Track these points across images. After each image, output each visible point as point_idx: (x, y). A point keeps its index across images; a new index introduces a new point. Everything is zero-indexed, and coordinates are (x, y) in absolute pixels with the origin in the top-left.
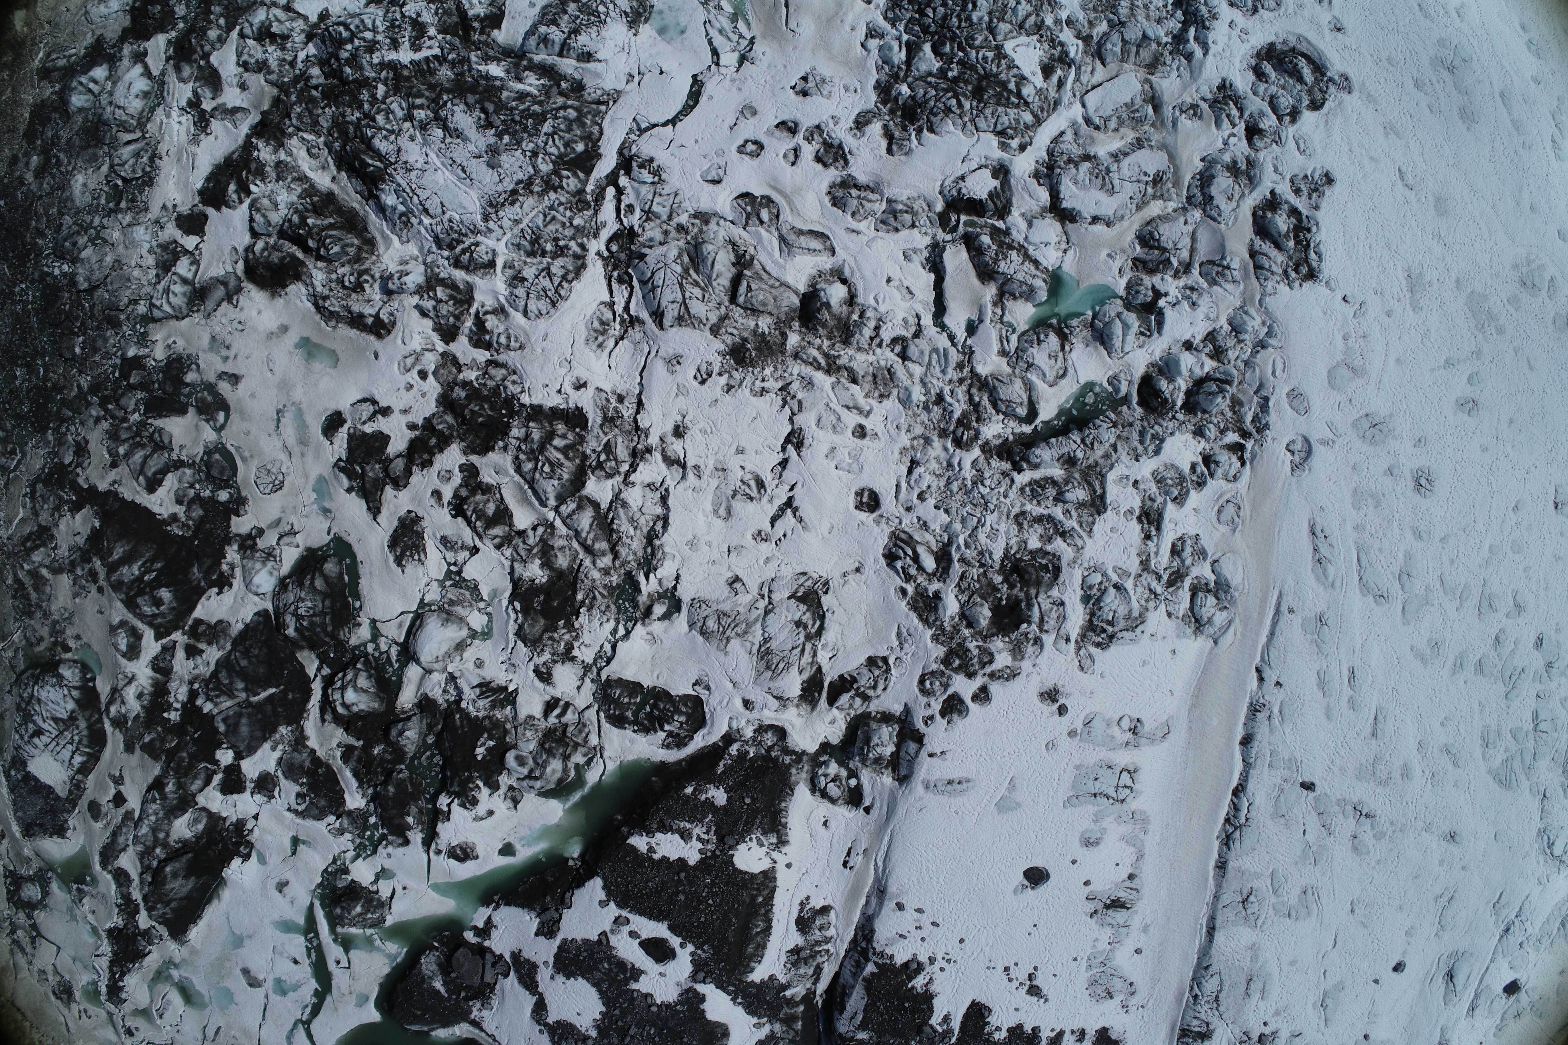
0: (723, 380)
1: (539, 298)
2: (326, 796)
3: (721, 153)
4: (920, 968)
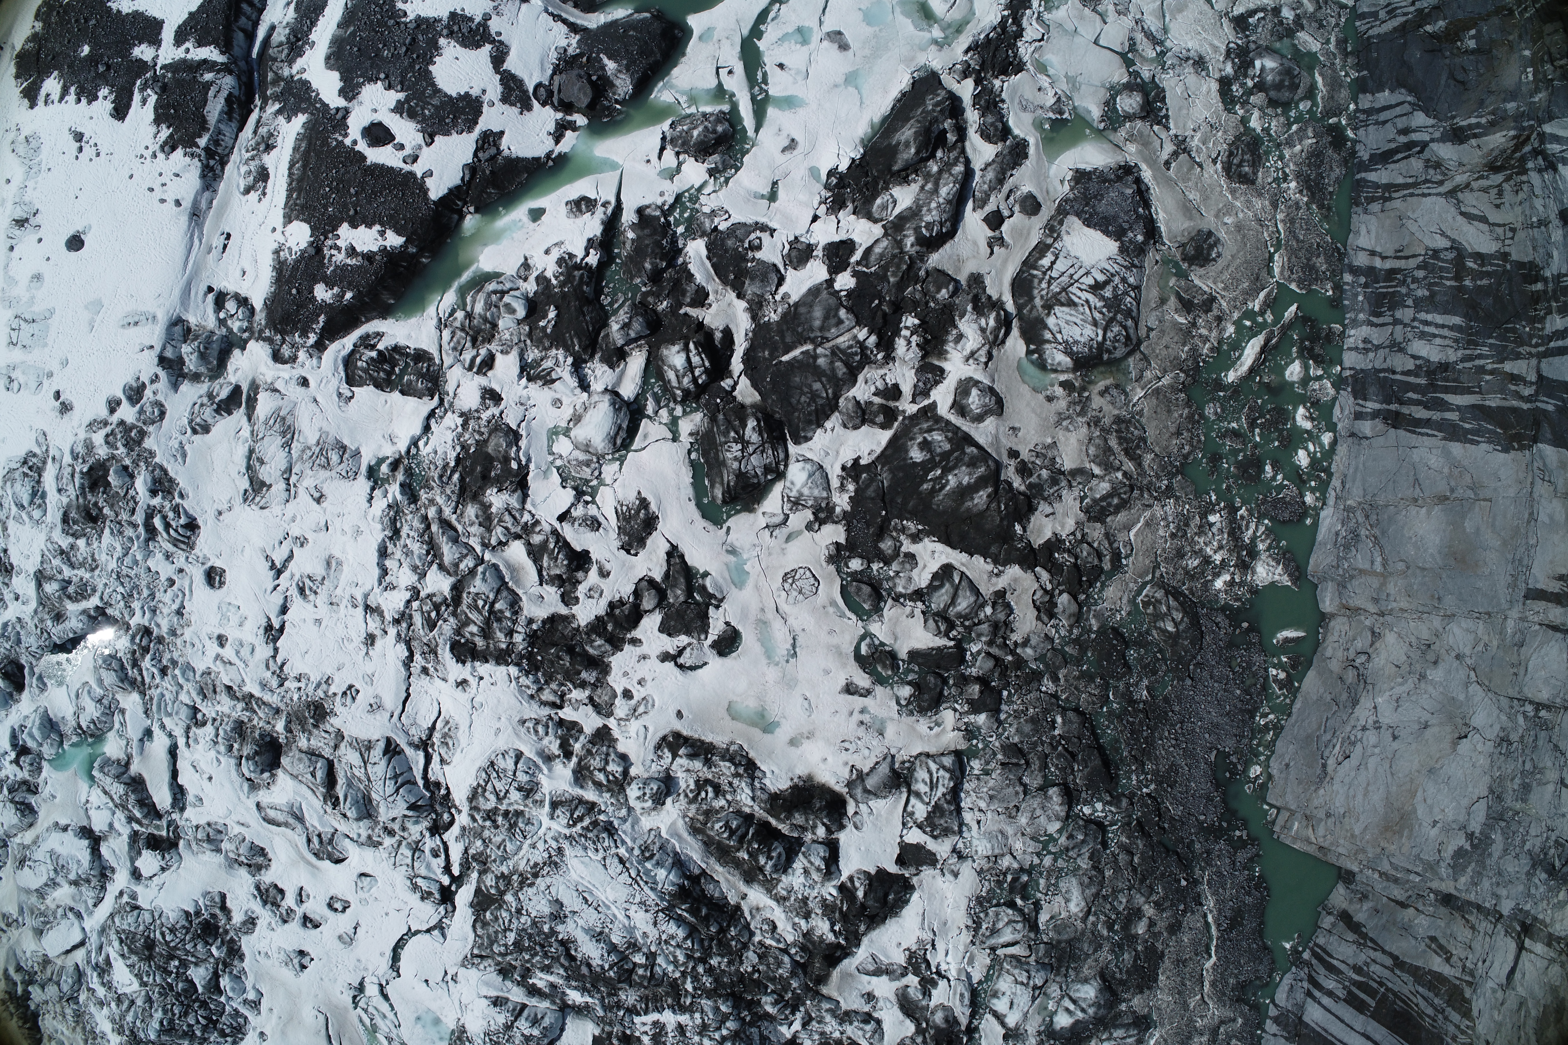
0: (333, 689)
1: (505, 770)
2: (726, 251)
3: (364, 902)
4: (162, 148)
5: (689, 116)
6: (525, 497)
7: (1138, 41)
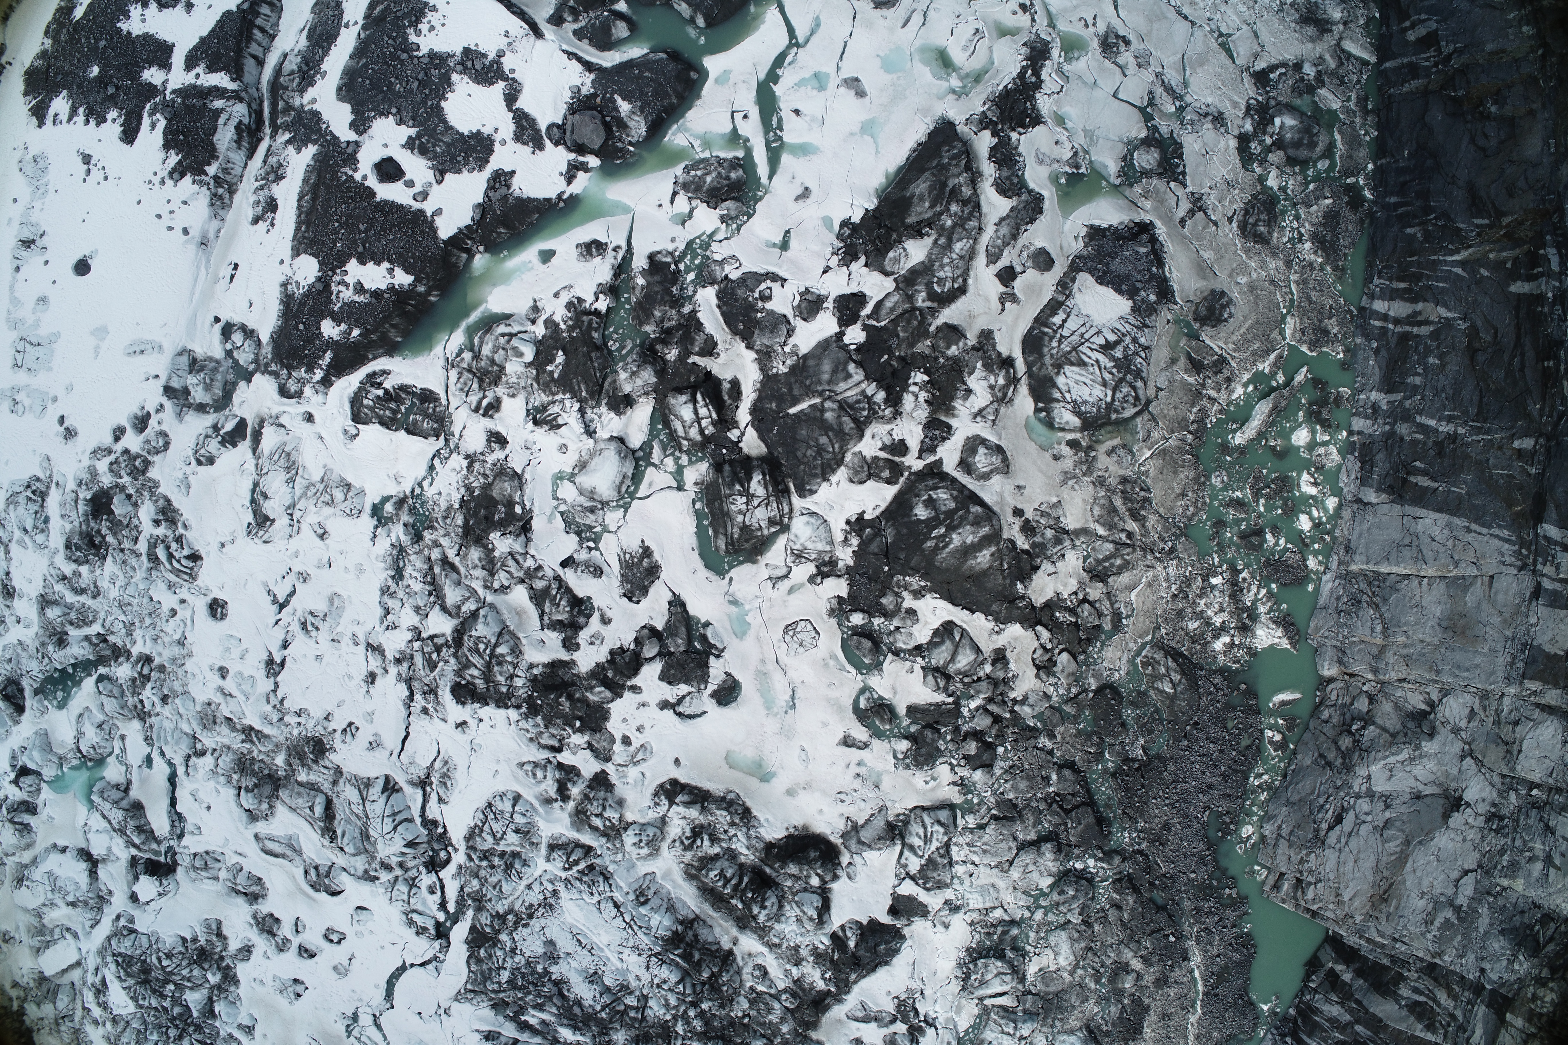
1: (502, 812)
2: (736, 300)
3: (359, 934)
4: (171, 174)
5: (702, 161)
6: (528, 540)
7: (1157, 96)
